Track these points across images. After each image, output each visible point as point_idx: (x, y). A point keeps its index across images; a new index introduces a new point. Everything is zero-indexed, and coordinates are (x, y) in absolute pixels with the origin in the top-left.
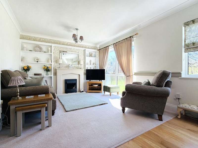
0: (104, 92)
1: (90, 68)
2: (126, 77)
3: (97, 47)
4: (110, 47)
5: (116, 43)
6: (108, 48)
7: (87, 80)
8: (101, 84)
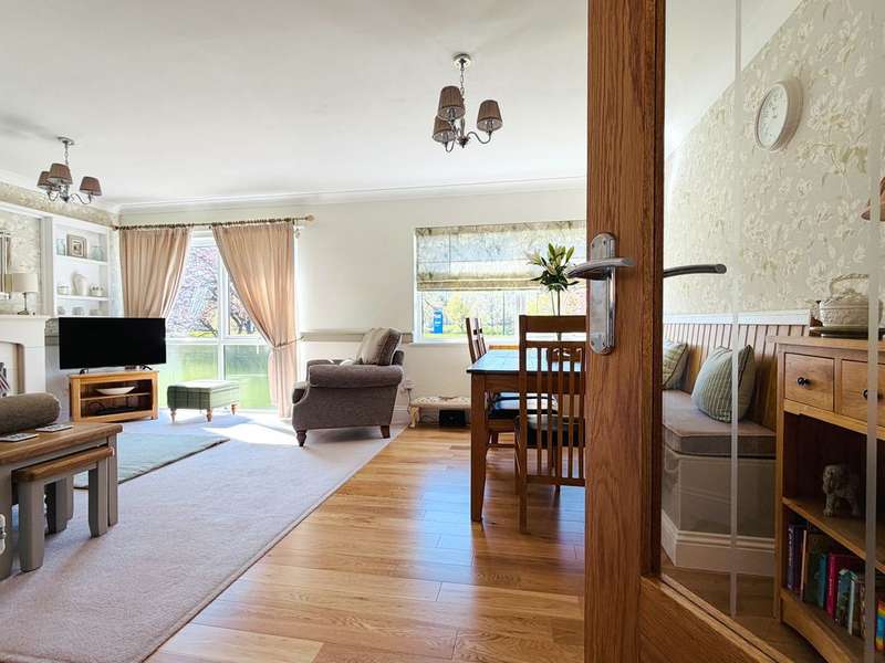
0: (173, 415)
1: (76, 310)
2: (271, 346)
3: (105, 213)
4: (192, 232)
5: (230, 224)
6: (185, 234)
7: (63, 366)
8: (150, 381)
